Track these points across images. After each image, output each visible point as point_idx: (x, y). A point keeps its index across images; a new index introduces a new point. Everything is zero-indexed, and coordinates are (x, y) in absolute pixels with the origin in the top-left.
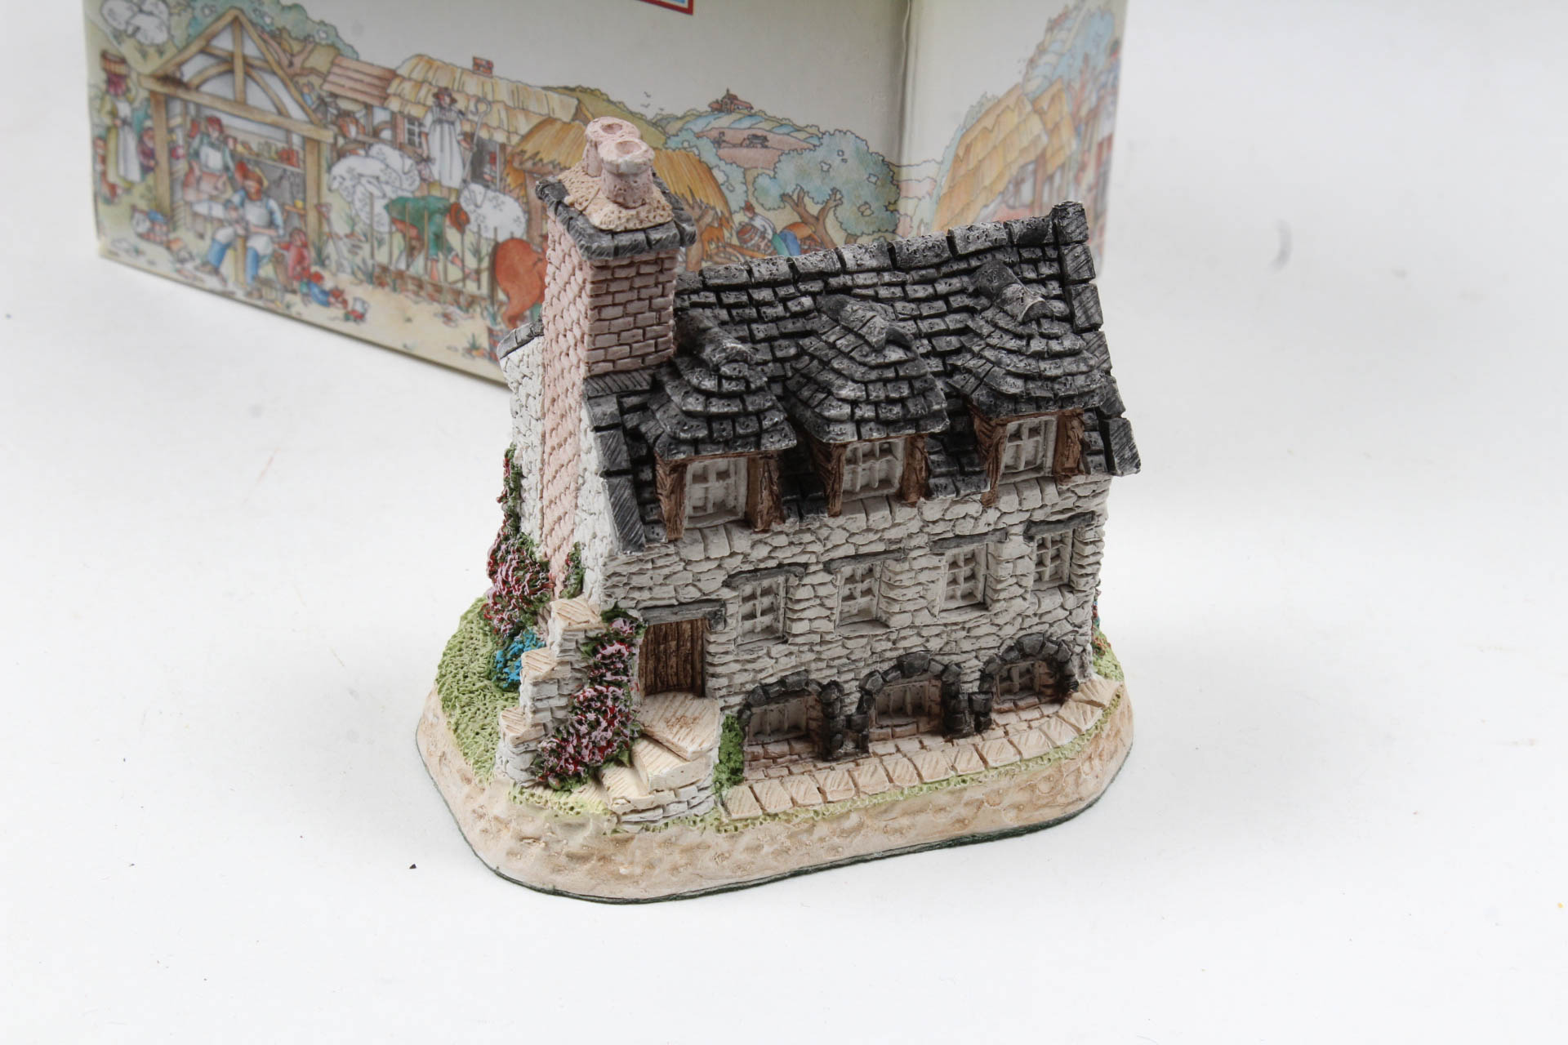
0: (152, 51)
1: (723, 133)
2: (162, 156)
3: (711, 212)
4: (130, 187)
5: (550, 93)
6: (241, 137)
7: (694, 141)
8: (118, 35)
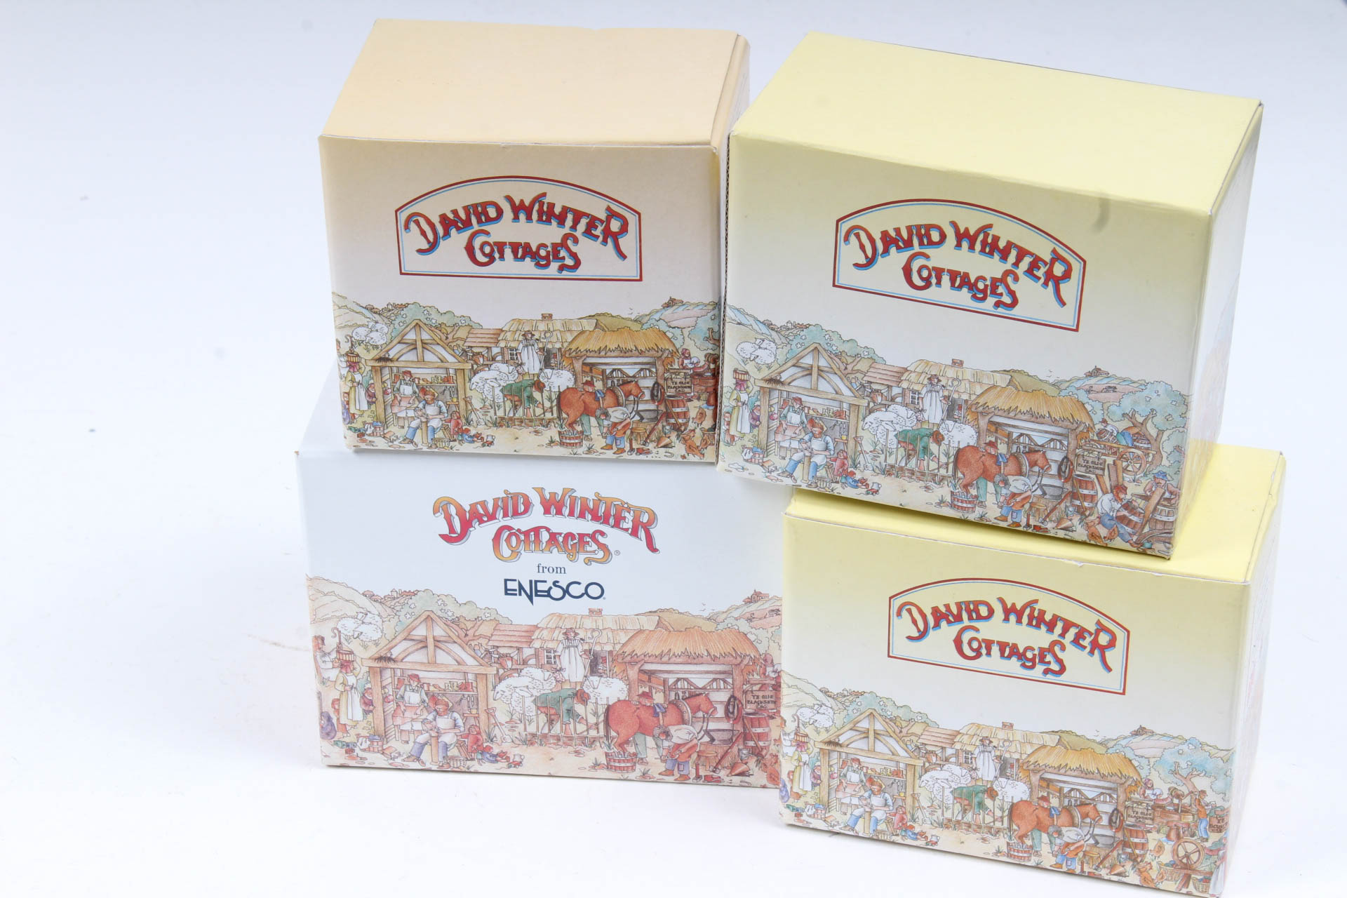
0: (764, 367)
1: (1092, 387)
2: (764, 419)
3: (1083, 425)
4: (743, 436)
5: (995, 374)
6: (812, 406)
7: (1076, 391)
8: (745, 361)
